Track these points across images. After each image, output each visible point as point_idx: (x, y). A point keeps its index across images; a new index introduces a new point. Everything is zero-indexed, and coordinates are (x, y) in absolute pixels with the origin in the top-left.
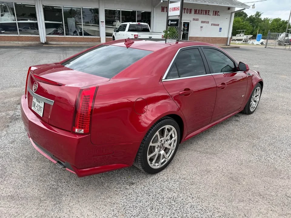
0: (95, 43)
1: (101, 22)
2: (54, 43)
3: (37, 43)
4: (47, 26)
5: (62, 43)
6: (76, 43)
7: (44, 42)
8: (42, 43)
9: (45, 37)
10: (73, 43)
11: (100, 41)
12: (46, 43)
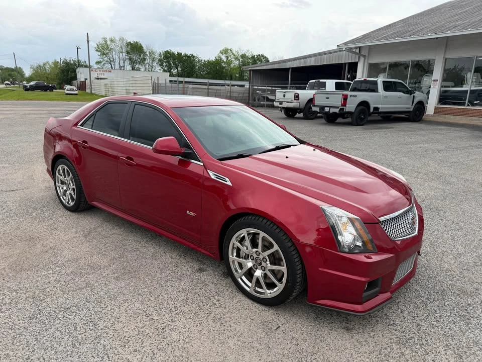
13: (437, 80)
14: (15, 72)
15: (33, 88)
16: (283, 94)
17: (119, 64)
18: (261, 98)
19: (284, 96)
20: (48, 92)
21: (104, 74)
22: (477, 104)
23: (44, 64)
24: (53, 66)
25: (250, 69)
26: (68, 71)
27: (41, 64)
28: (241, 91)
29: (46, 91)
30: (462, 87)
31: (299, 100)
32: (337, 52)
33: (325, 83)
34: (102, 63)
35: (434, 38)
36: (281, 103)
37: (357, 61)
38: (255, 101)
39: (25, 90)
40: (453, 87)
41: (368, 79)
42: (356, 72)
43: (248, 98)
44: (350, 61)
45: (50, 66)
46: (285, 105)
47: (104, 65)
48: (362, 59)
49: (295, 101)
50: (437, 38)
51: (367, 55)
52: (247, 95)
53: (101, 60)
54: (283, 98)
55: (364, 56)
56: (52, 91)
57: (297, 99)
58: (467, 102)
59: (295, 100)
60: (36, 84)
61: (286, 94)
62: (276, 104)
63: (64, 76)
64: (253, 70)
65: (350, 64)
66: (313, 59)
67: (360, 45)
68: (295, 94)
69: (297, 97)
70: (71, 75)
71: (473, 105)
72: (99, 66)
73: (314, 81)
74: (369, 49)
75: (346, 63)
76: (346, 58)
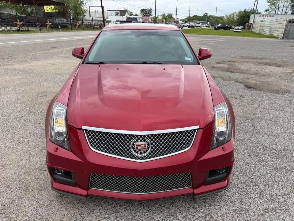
14: (219, 19)
15: (219, 28)
17: (282, 10)
20: (227, 31)
21: (267, 18)
23: (233, 14)
24: (238, 14)
26: (245, 17)
27: (232, 13)
29: (226, 30)
34: (269, 11)
39: (215, 29)
45: (237, 14)
47: (270, 12)
53: (269, 8)
56: (229, 30)
60: (221, 26)
63: (242, 20)
70: (246, 19)
72: (266, 13)
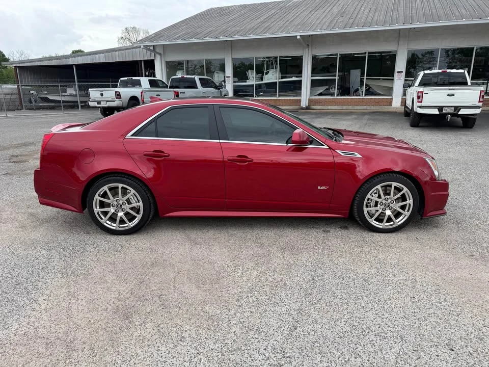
0: (381, 107)
1: (398, 72)
2: (319, 107)
3: (297, 107)
4: (314, 84)
5: (330, 107)
6: (350, 107)
7: (304, 107)
8: (303, 109)
9: (308, 99)
10: (344, 107)
11: (390, 104)
12: (307, 108)
13: (230, 77)
16: (100, 93)
18: (39, 100)
19: (102, 95)
22: (261, 95)
25: (15, 65)
28: (8, 92)
30: (246, 82)
31: (121, 98)
32: (130, 49)
33: (140, 80)
35: (224, 41)
36: (99, 103)
37: (153, 58)
38: (31, 103)
40: (237, 82)
41: (185, 76)
42: (154, 69)
43: (18, 100)
44: (146, 59)
46: (103, 104)
48: (158, 57)
49: (117, 100)
50: (227, 41)
51: (162, 53)
52: (18, 96)
54: (101, 97)
55: (160, 54)
57: (119, 97)
58: (254, 94)
59: (116, 98)
61: (103, 92)
62: (91, 104)
64: (19, 67)
65: (145, 61)
66: (102, 55)
67: (154, 44)
68: (116, 92)
69: (118, 95)
71: (259, 96)
73: (126, 78)
74: (163, 47)
75: (141, 61)
76: (141, 56)
